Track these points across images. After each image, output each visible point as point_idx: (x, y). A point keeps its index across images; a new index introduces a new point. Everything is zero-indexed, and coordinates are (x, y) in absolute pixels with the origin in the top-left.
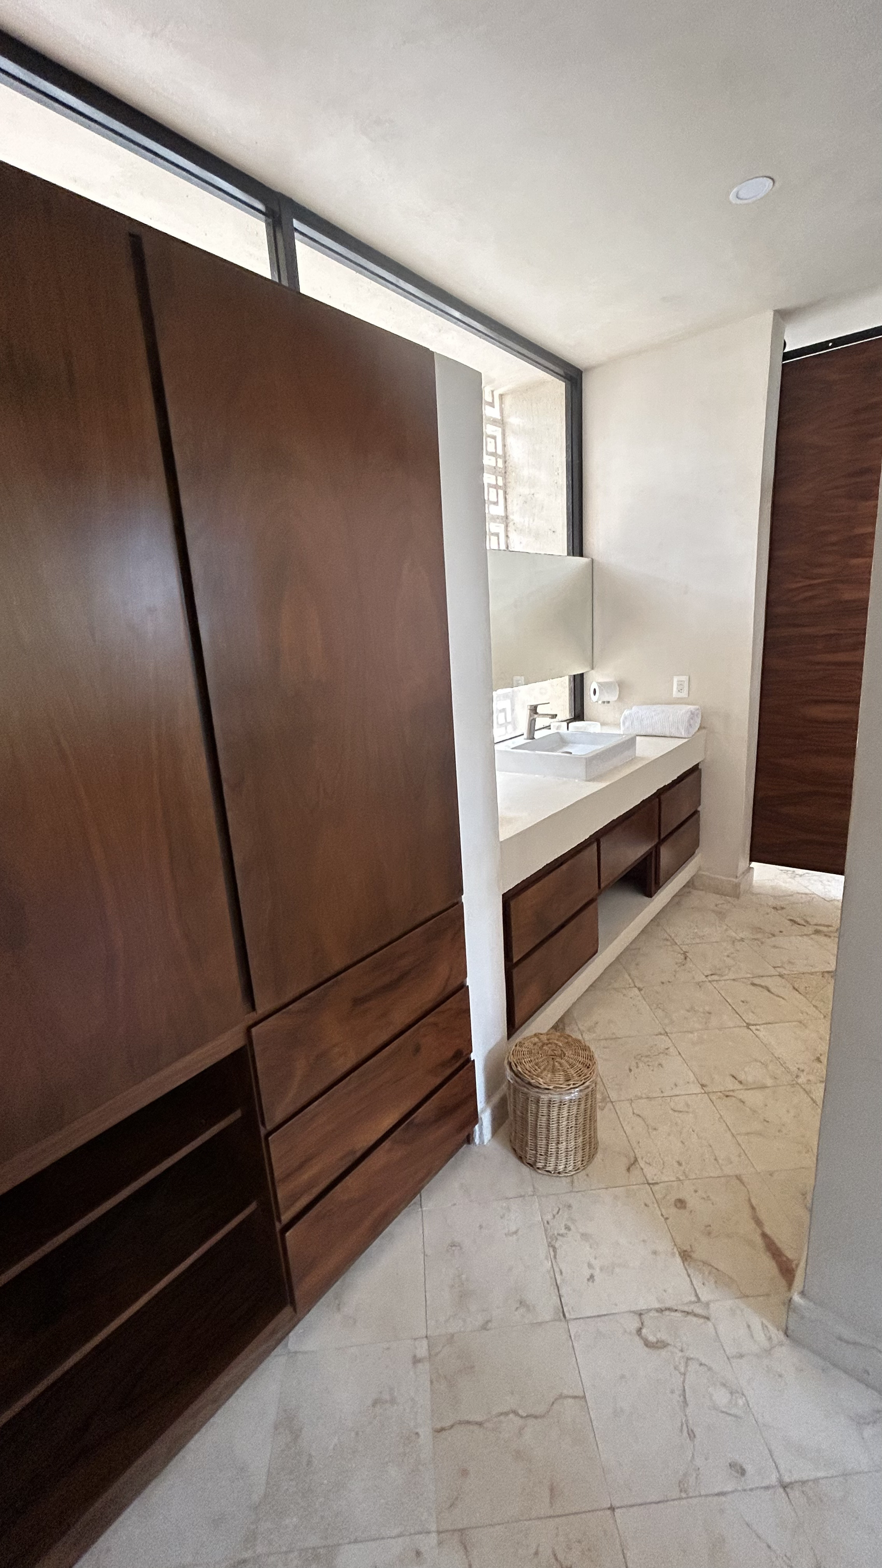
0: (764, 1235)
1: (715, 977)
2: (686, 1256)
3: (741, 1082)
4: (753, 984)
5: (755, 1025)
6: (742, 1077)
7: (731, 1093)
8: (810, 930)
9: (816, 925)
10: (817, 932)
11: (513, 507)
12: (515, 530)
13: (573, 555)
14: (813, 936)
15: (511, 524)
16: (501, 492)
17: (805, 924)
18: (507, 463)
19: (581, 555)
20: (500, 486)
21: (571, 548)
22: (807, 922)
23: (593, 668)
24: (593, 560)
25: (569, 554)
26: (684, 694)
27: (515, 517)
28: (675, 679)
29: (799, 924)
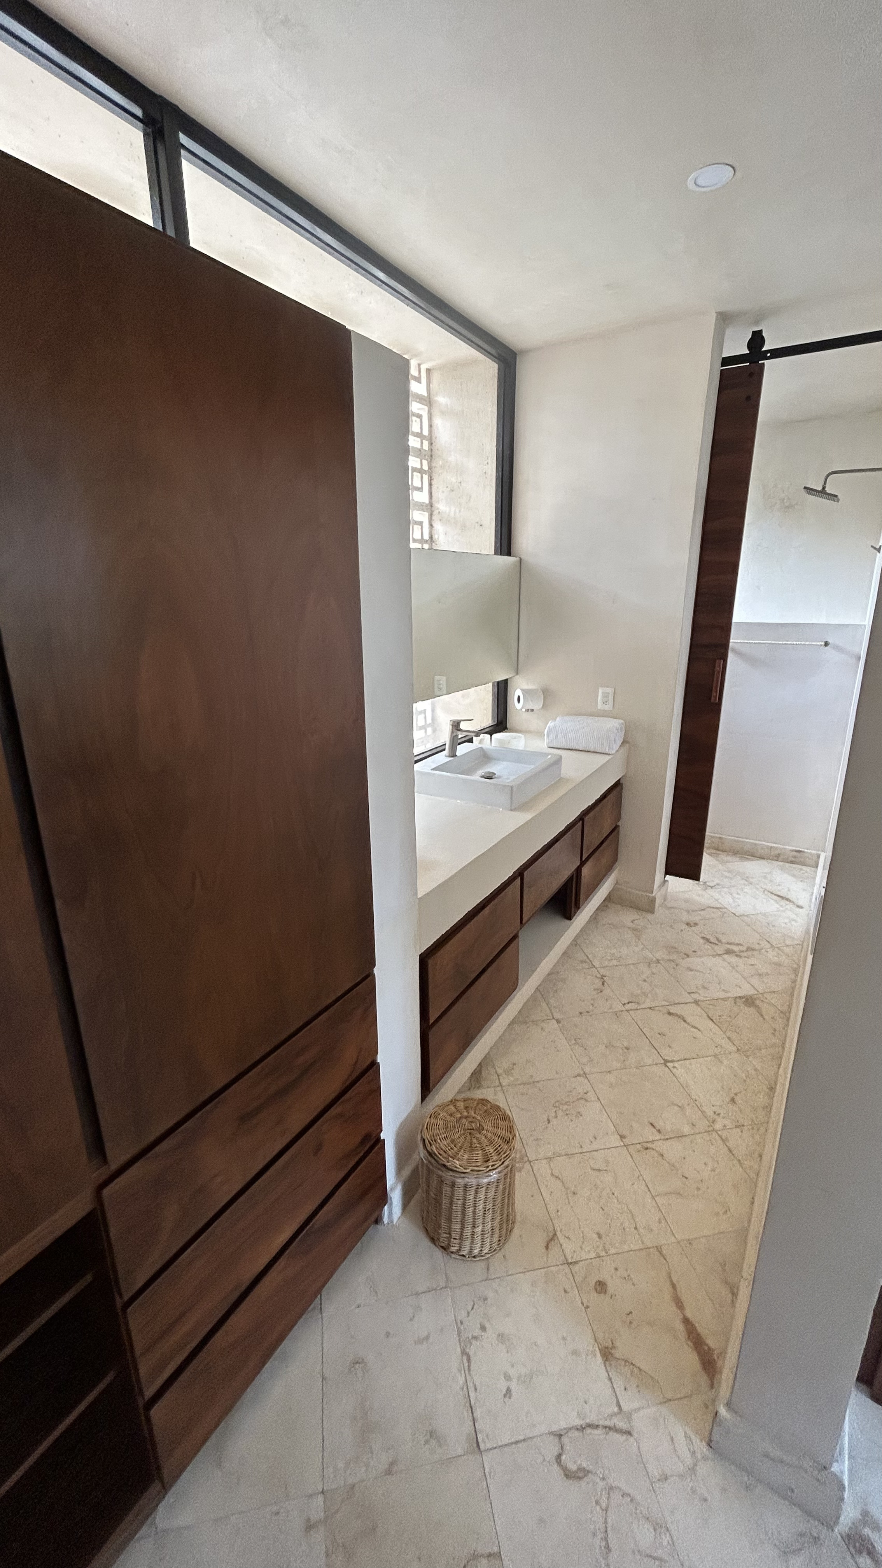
0: (686, 1321)
1: (632, 1006)
2: (607, 1354)
3: (659, 1131)
4: (670, 1014)
5: (672, 1061)
6: (659, 1124)
7: (649, 1145)
8: (720, 949)
9: (728, 943)
10: (729, 952)
11: (438, 494)
12: (440, 520)
13: (501, 554)
14: (726, 956)
15: (436, 512)
16: (426, 477)
17: (717, 943)
18: (433, 445)
19: (509, 554)
20: (425, 471)
21: (499, 545)
22: (719, 941)
23: (517, 674)
24: (521, 559)
25: (496, 553)
26: (608, 707)
27: (441, 506)
28: (600, 691)
29: (711, 943)
